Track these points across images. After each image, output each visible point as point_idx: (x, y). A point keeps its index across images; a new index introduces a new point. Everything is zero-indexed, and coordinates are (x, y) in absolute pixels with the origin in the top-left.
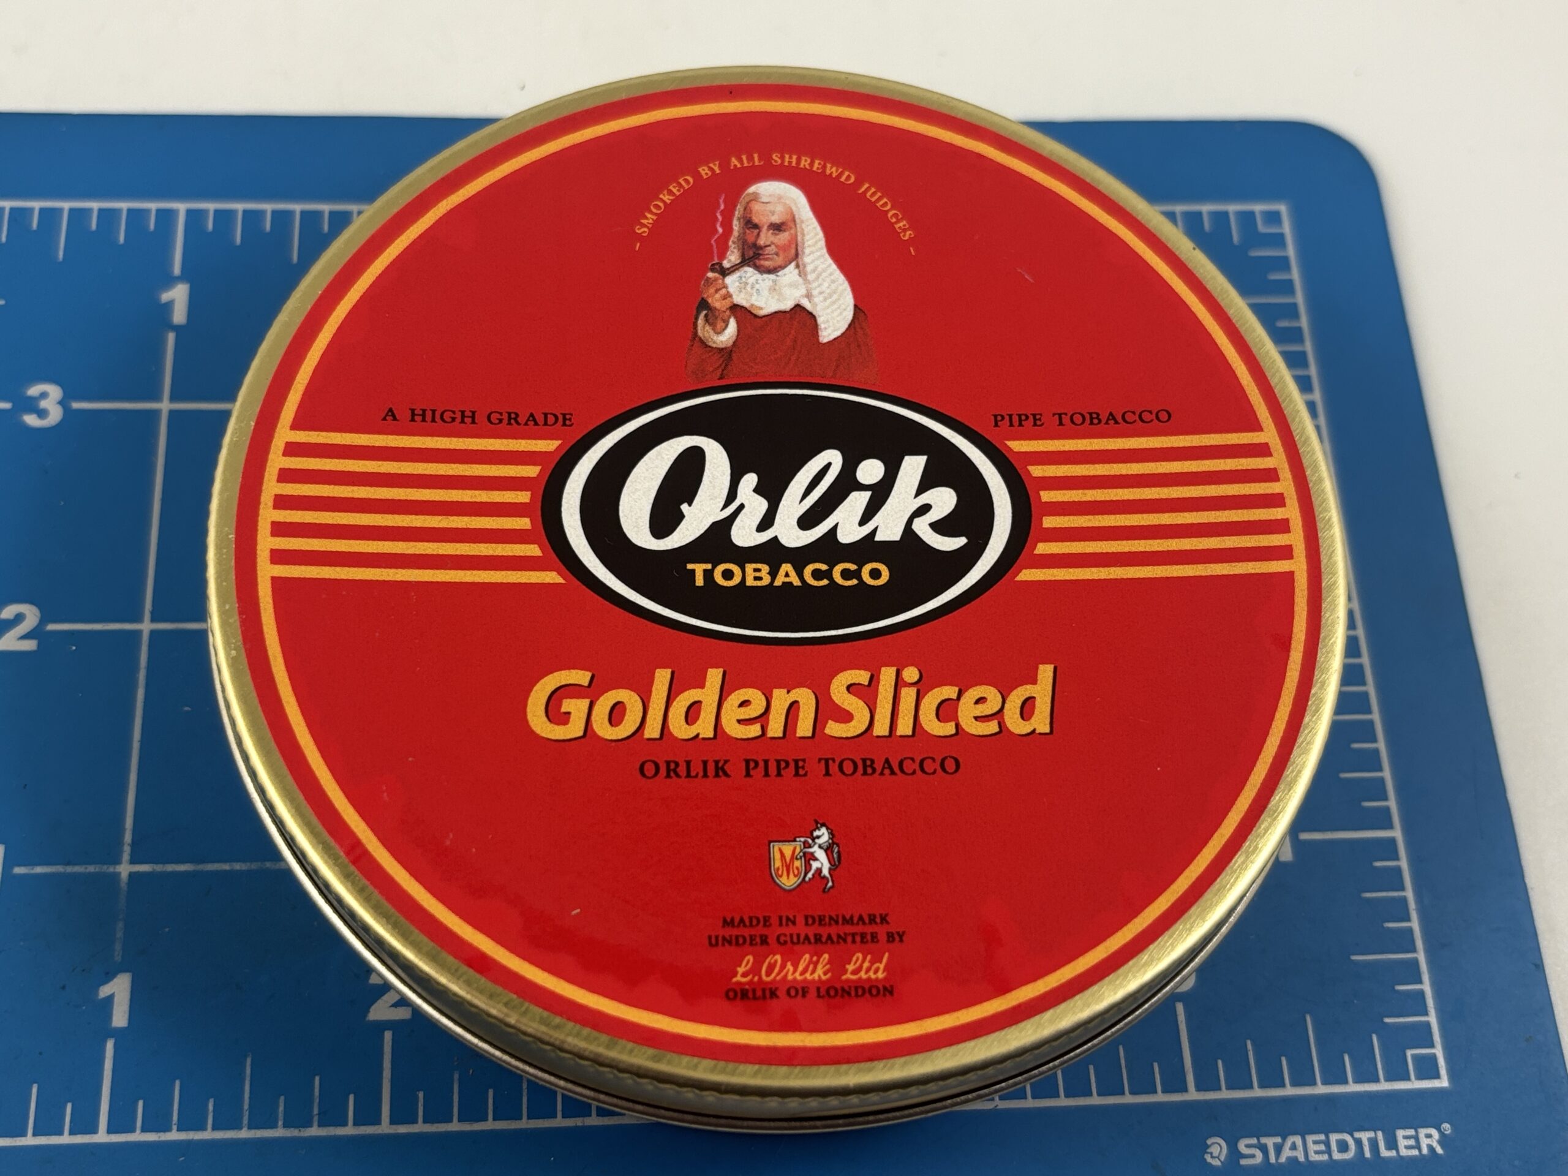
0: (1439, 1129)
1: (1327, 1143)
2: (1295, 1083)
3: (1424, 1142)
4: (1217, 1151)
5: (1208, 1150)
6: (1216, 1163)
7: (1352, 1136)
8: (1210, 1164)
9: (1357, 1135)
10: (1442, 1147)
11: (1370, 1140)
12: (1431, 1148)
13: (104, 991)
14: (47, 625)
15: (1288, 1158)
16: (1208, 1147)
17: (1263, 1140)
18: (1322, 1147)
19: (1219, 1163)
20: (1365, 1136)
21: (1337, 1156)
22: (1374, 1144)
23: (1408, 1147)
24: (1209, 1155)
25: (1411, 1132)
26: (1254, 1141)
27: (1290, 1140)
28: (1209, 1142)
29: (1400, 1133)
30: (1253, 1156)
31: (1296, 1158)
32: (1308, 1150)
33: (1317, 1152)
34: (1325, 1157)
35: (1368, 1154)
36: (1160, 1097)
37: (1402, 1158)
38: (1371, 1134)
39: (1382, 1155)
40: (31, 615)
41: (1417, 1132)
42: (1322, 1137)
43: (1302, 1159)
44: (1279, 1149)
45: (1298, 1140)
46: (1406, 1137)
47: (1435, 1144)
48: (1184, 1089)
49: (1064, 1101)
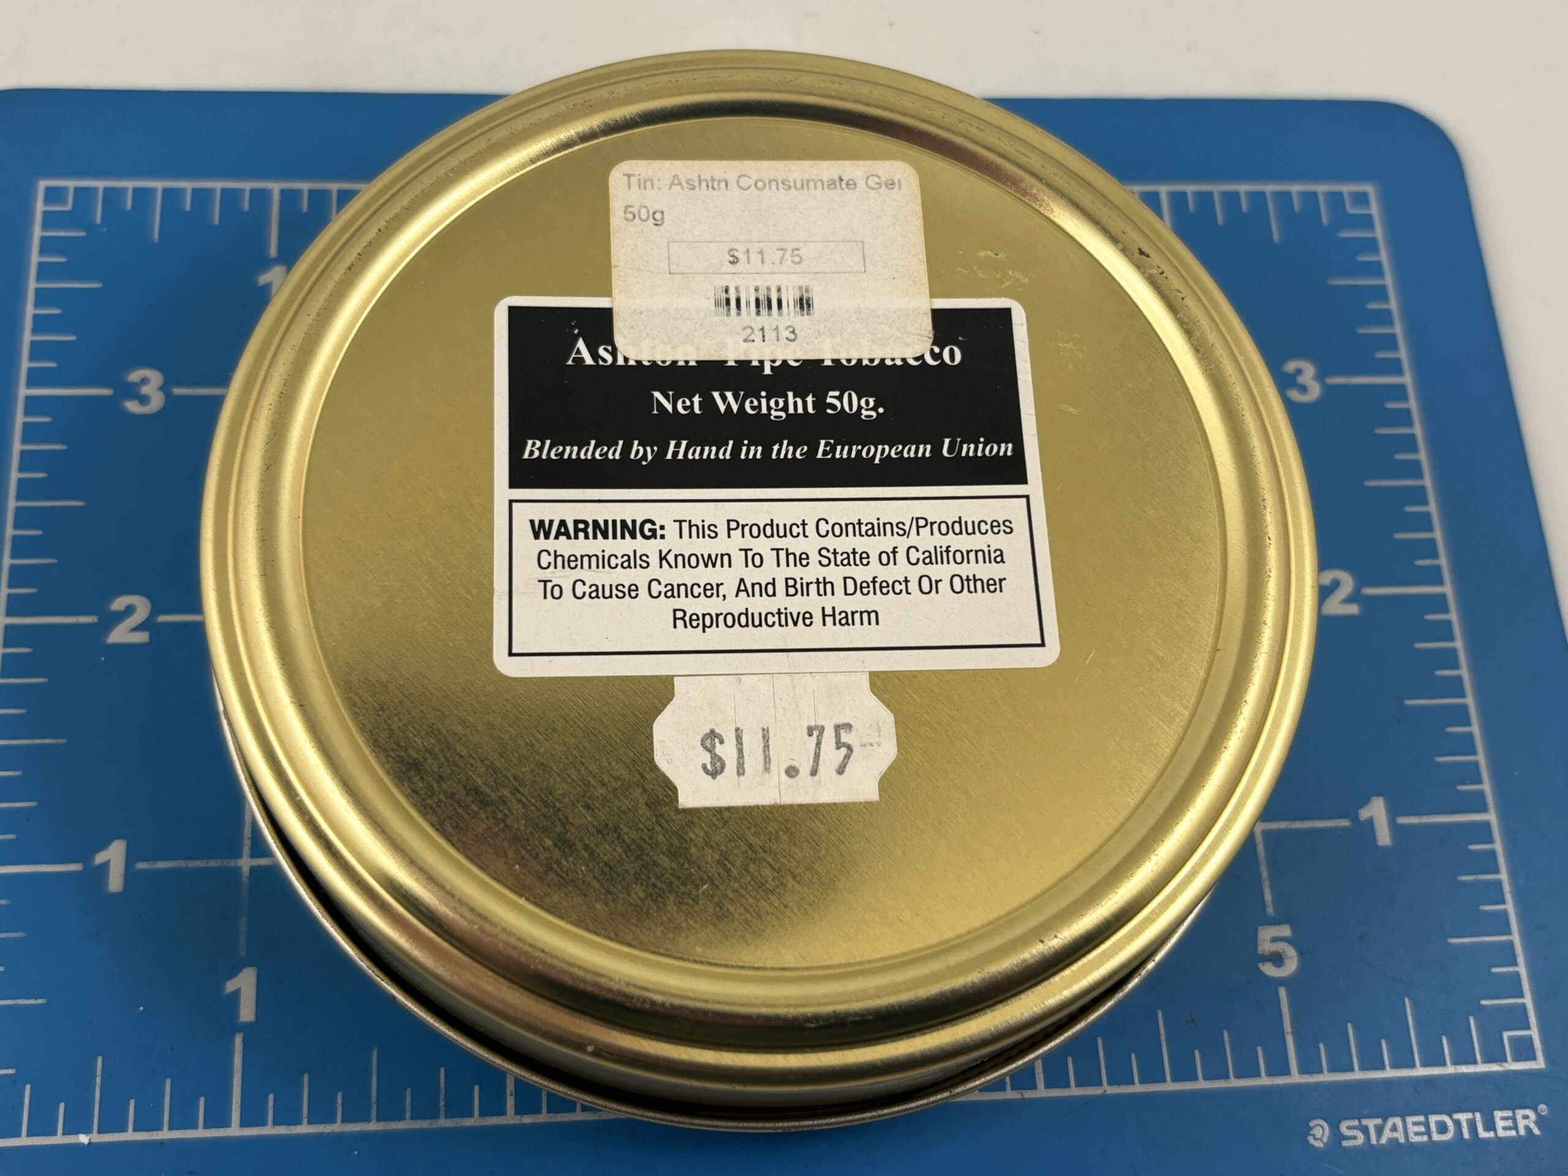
0: (1535, 1110)
1: (1427, 1125)
2: (1395, 1066)
3: (1522, 1124)
4: (1320, 1133)
5: (1311, 1132)
6: (1318, 1144)
7: (1451, 1117)
8: (1313, 1146)
9: (1456, 1116)
10: (1540, 1129)
11: (1468, 1121)
12: (1528, 1129)
13: (230, 986)
14: (158, 616)
15: (1390, 1140)
16: (1311, 1129)
17: (1365, 1122)
18: (1422, 1129)
19: (1322, 1145)
20: (1463, 1117)
21: (1436, 1137)
22: (1472, 1124)
23: (1505, 1128)
24: (1312, 1137)
25: (1509, 1113)
26: (1355, 1123)
27: (1391, 1122)
28: (1312, 1124)
29: (1498, 1114)
30: (1355, 1138)
31: (1397, 1139)
32: (1409, 1131)
33: (1417, 1134)
34: (1425, 1138)
35: (1466, 1136)
36: (1264, 1081)
37: (1500, 1139)
38: (1470, 1116)
39: (1480, 1136)
40: (142, 607)
41: (1514, 1113)
42: (1421, 1118)
43: (1402, 1140)
44: (1380, 1130)
45: (1398, 1121)
46: (1503, 1119)
47: (1532, 1126)
48: (1287, 1072)
49: (1170, 1086)
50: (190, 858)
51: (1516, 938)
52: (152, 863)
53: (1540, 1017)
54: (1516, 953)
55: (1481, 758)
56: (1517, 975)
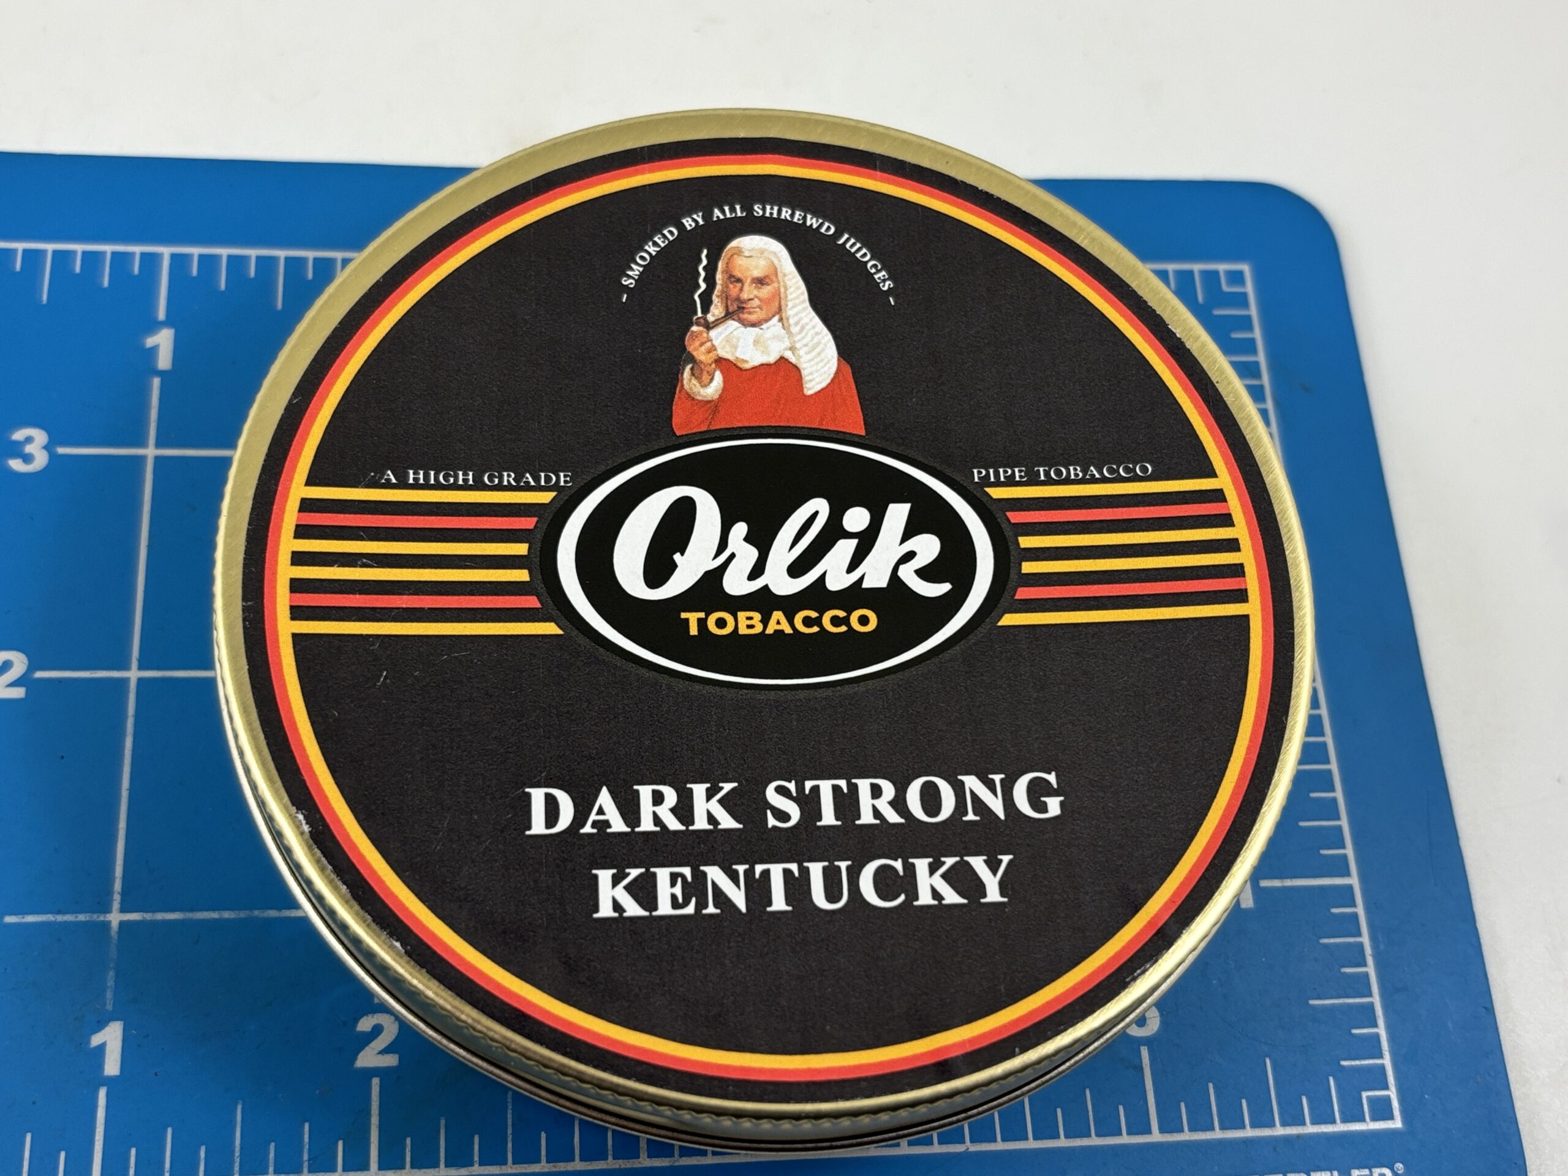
0: (1392, 1169)
2: (1256, 1125)
9: (1314, 1174)
13: (96, 1040)
36: (1125, 1139)
38: (1327, 1174)
41: (1371, 1172)
48: (1148, 1131)
49: (1031, 1144)
50: (59, 912)
51: (1376, 1000)
52: (20, 916)
53: (1397, 1078)
54: (1377, 1015)
55: (1344, 823)
56: (1377, 1037)
